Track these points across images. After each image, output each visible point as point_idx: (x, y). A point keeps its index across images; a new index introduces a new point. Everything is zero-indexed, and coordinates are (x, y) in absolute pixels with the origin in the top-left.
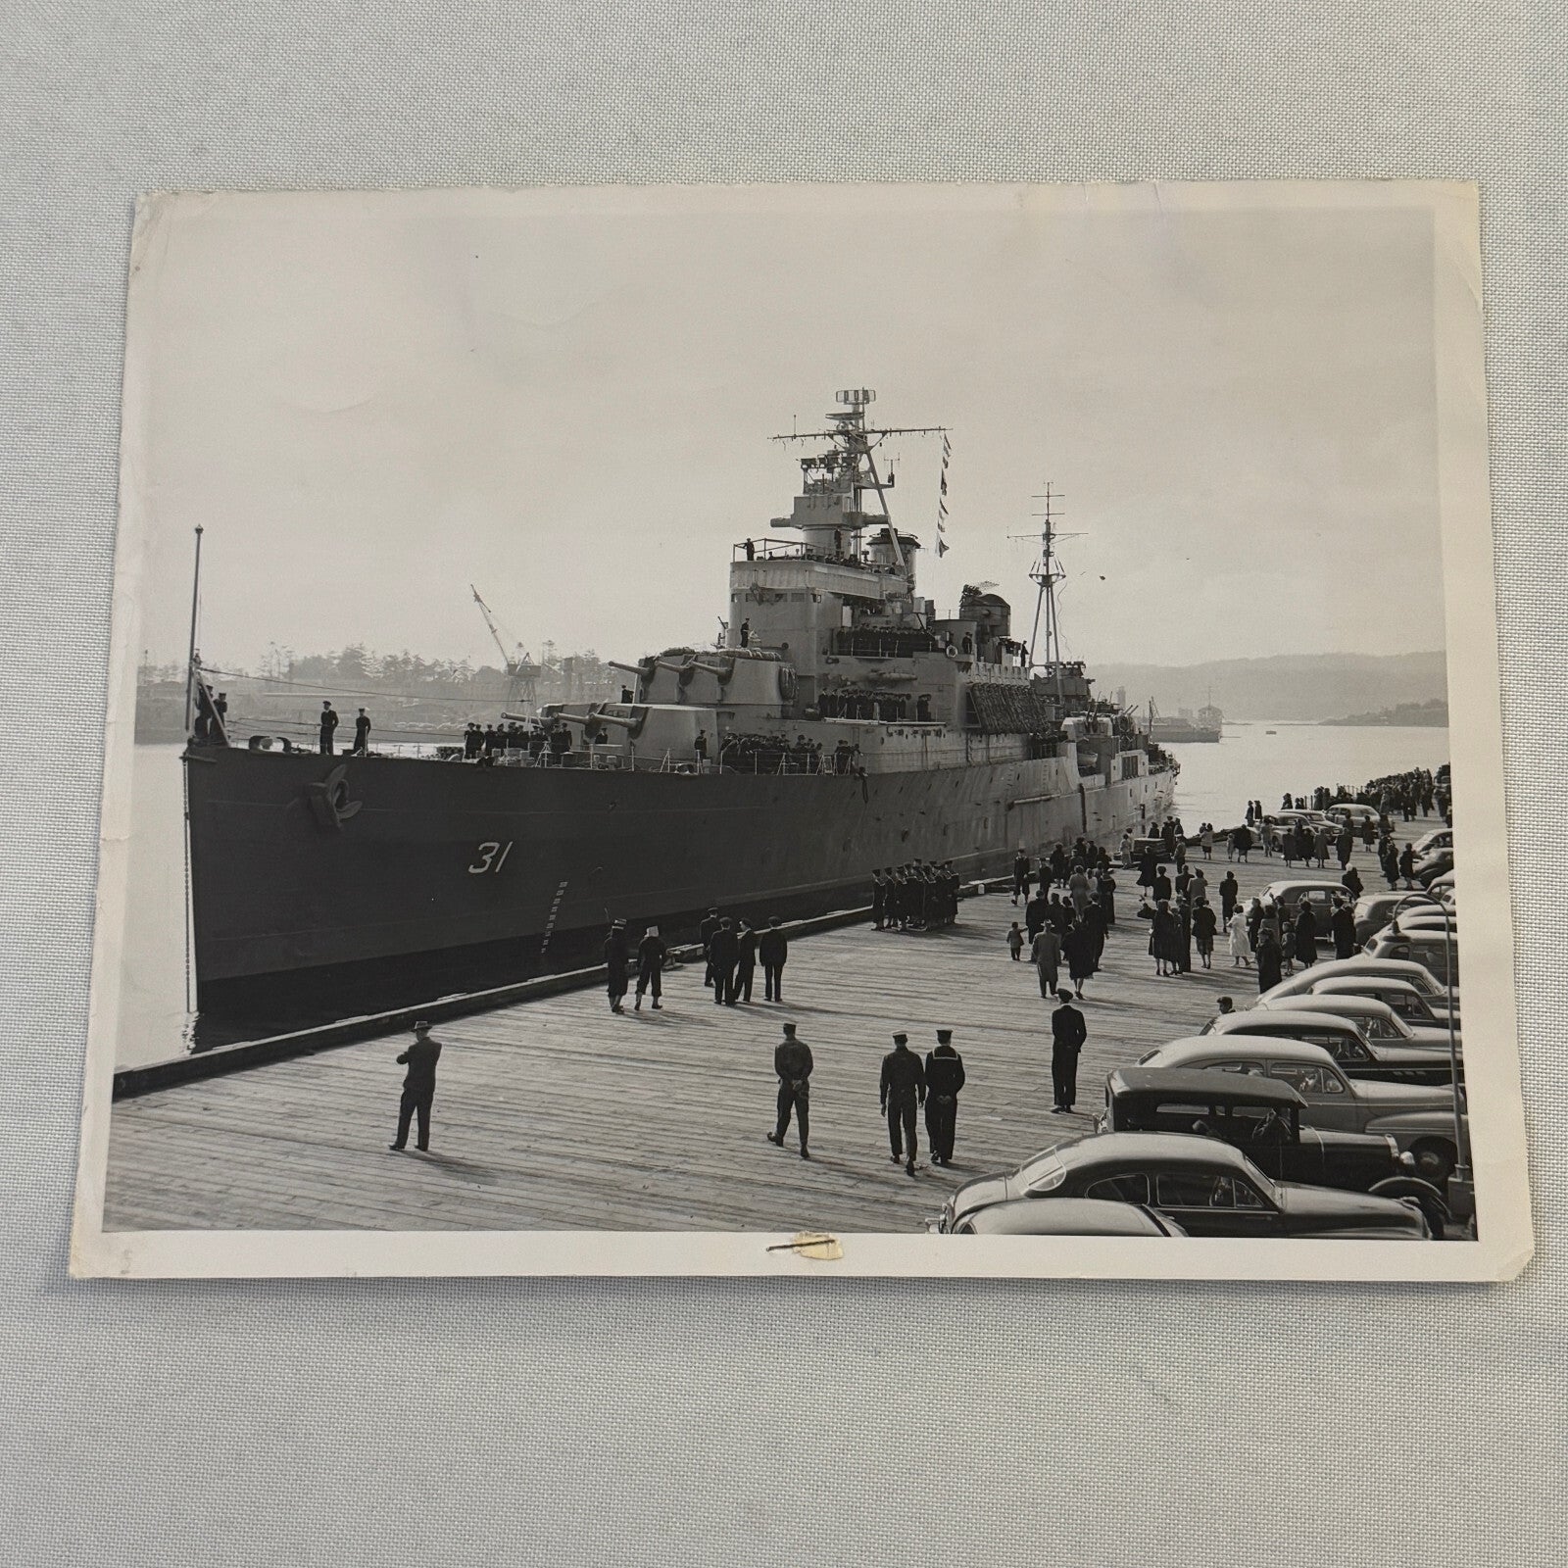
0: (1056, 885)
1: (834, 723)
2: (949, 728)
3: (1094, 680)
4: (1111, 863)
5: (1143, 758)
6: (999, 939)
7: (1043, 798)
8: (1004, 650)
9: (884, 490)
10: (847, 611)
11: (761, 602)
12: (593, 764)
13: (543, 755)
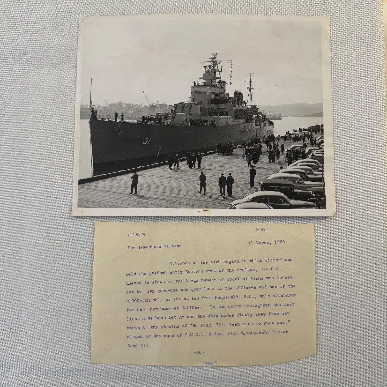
0: (251, 146)
1: (210, 117)
2: (232, 117)
3: (259, 108)
4: (261, 142)
5: (267, 123)
7: (249, 130)
8: (242, 103)
9: (220, 72)
10: (213, 95)
11: (197, 94)
12: (166, 124)
13: (156, 122)
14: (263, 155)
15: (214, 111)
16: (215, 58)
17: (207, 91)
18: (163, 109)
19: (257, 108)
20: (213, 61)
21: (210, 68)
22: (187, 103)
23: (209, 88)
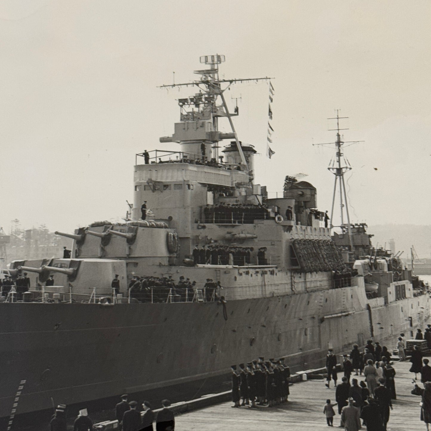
0: (355, 373)
1: (204, 268)
2: (279, 269)
3: (373, 235)
4: (391, 357)
5: (409, 286)
6: (318, 411)
7: (344, 314)
8: (313, 217)
9: (232, 118)
10: (210, 194)
11: (154, 190)
12: (44, 299)
13: (11, 294)
14: (402, 404)
15: (217, 247)
16: (214, 71)
17: (188, 181)
18: (37, 249)
19: (368, 233)
20: (206, 82)
21: (197, 105)
22: (119, 225)
23: (195, 169)
